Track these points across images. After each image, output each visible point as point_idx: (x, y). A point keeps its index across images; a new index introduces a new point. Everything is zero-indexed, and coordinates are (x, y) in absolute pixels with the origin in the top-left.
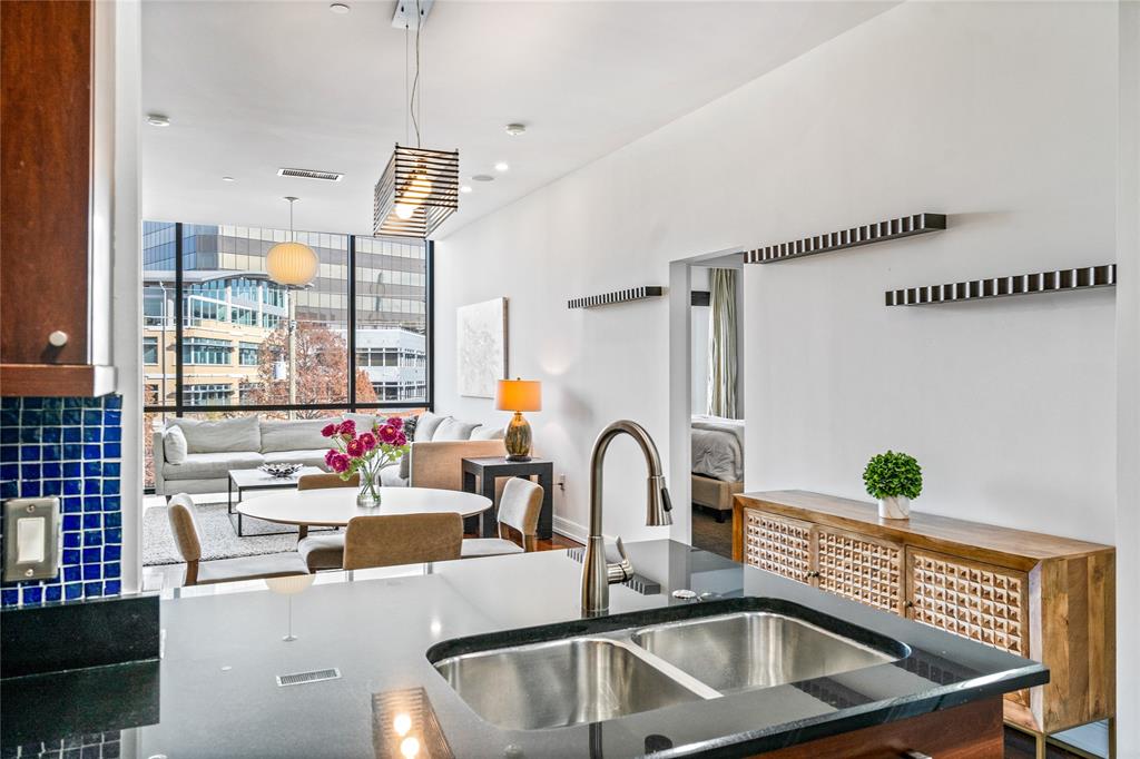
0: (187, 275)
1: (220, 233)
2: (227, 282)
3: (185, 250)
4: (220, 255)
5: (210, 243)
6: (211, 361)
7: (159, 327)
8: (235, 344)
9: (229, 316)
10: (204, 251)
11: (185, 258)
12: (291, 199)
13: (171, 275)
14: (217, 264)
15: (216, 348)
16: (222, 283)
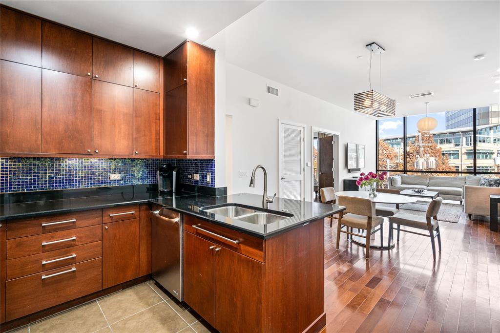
0: (478, 128)
1: (490, 111)
2: (491, 128)
3: (477, 118)
4: (490, 119)
5: (486, 114)
6: (483, 157)
7: (460, 147)
8: (495, 151)
9: (492, 140)
10: (483, 118)
11: (477, 121)
12: (427, 103)
13: (472, 128)
14: (489, 122)
15: (485, 153)
16: (489, 129)
